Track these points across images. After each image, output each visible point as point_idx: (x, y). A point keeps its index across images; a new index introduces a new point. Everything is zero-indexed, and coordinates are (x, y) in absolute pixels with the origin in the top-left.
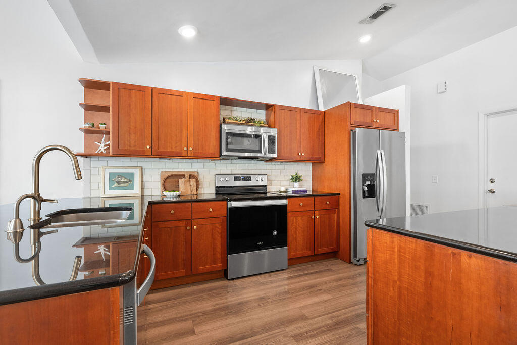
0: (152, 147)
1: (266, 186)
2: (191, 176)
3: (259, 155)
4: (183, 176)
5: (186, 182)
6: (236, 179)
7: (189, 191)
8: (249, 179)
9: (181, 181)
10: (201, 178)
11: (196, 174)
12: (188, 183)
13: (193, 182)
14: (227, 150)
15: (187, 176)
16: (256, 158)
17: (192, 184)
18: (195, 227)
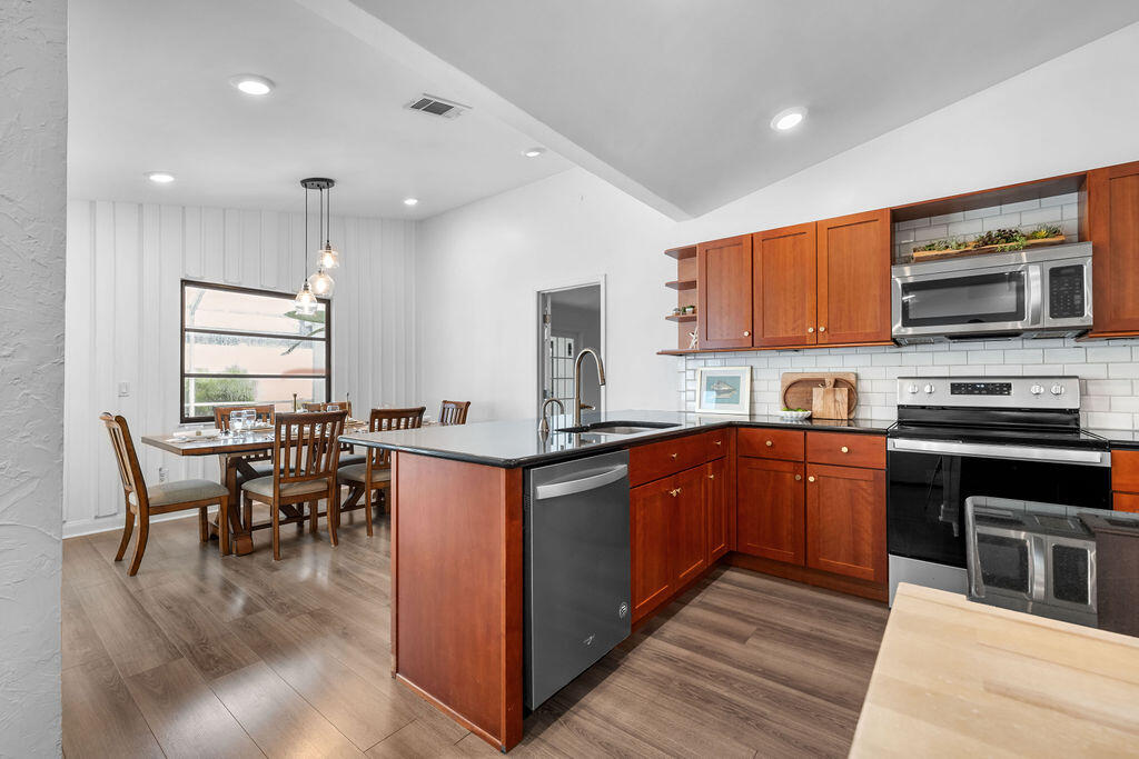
0: (752, 334)
1: (1077, 411)
2: (837, 383)
3: (1019, 325)
4: (820, 382)
5: (826, 393)
6: (956, 389)
7: (832, 411)
8: (1004, 389)
9: (817, 392)
10: (864, 386)
11: (853, 379)
12: (831, 395)
13: (842, 394)
14: (907, 322)
15: (829, 381)
16: (1015, 334)
17: (838, 397)
18: (811, 479)
